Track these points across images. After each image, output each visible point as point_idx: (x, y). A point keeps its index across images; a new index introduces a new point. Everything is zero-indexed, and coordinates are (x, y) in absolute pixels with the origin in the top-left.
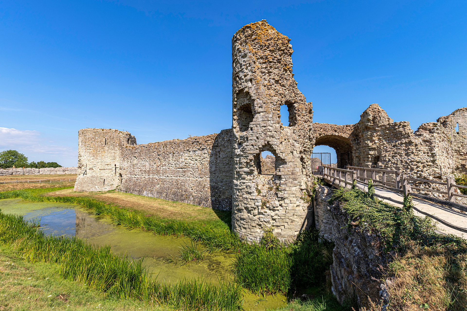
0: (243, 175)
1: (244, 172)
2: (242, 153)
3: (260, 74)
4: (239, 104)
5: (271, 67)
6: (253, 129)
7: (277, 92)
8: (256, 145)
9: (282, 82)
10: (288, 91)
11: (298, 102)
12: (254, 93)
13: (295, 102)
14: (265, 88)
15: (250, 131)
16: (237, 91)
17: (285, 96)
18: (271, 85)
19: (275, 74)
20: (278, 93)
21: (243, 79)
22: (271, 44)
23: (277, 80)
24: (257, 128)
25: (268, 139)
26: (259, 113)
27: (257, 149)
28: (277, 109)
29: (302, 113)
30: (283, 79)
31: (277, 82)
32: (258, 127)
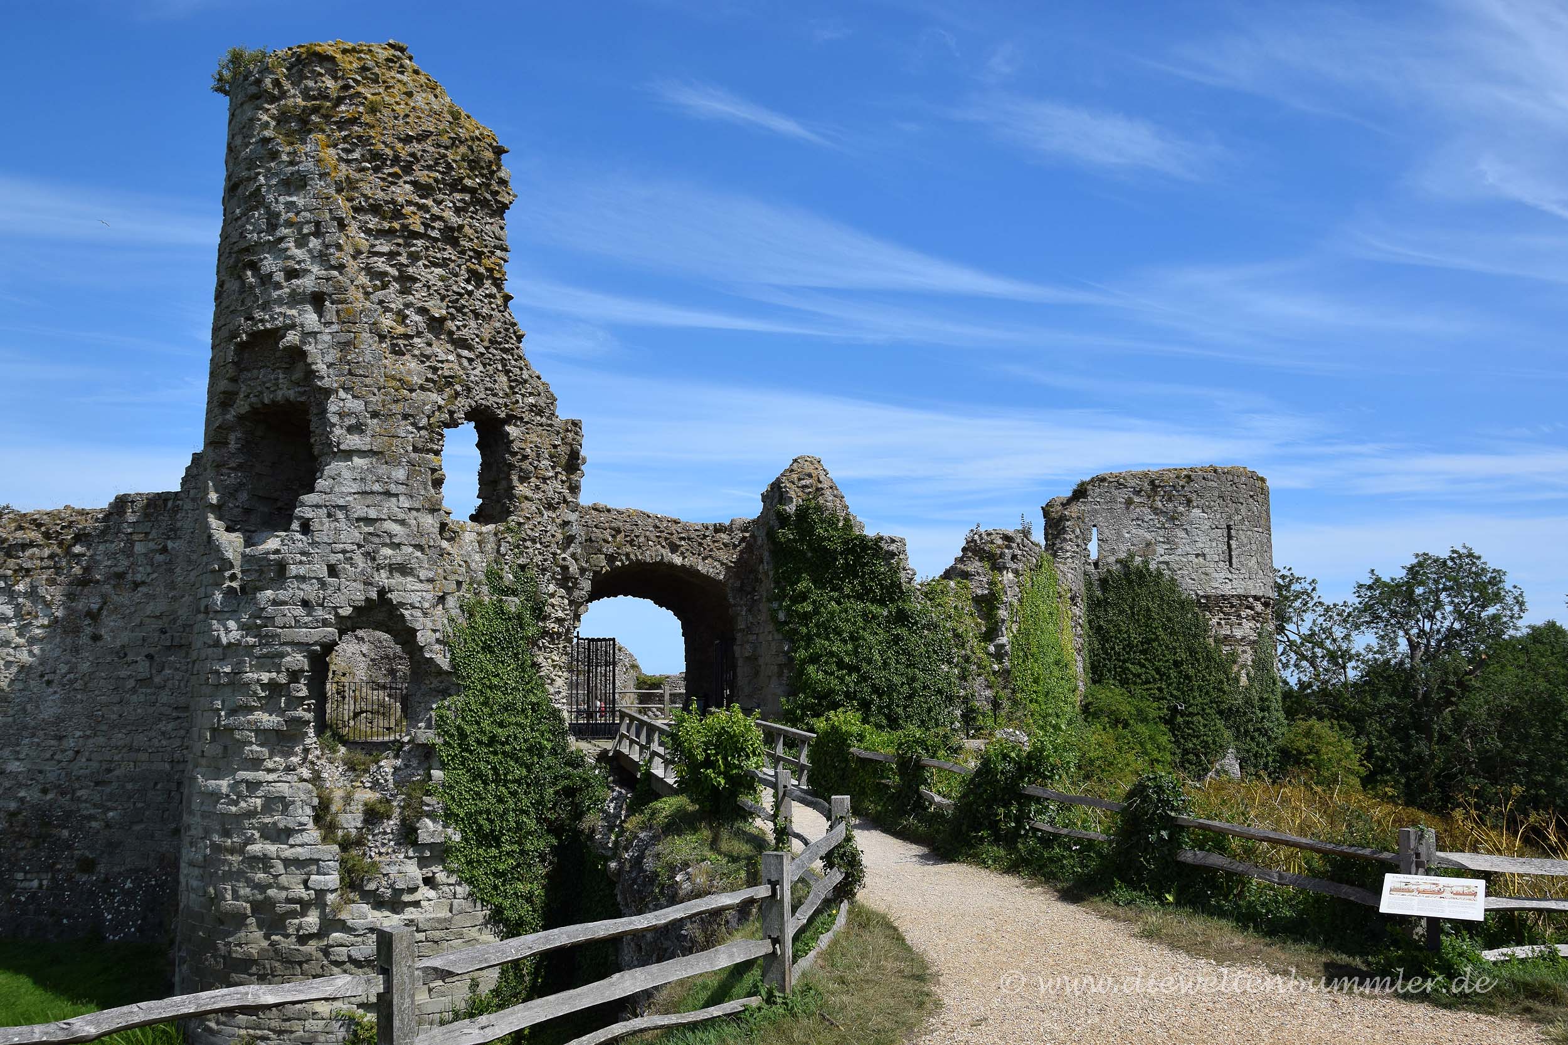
0: (251, 743)
1: (258, 731)
2: (251, 640)
3: (363, 279)
4: (247, 396)
5: (414, 257)
6: (315, 525)
7: (435, 370)
8: (322, 605)
9: (458, 328)
10: (481, 368)
11: (521, 419)
12: (329, 359)
13: (510, 419)
14: (384, 345)
15: (298, 536)
16: (244, 337)
17: (469, 389)
18: (412, 337)
19: (429, 288)
20: (440, 372)
21: (278, 286)
22: (422, 156)
23: (437, 315)
24: (332, 526)
25: (383, 578)
26: (348, 455)
27: (325, 623)
28: (430, 446)
29: (536, 468)
30: (464, 314)
31: (436, 325)
32: (337, 520)
